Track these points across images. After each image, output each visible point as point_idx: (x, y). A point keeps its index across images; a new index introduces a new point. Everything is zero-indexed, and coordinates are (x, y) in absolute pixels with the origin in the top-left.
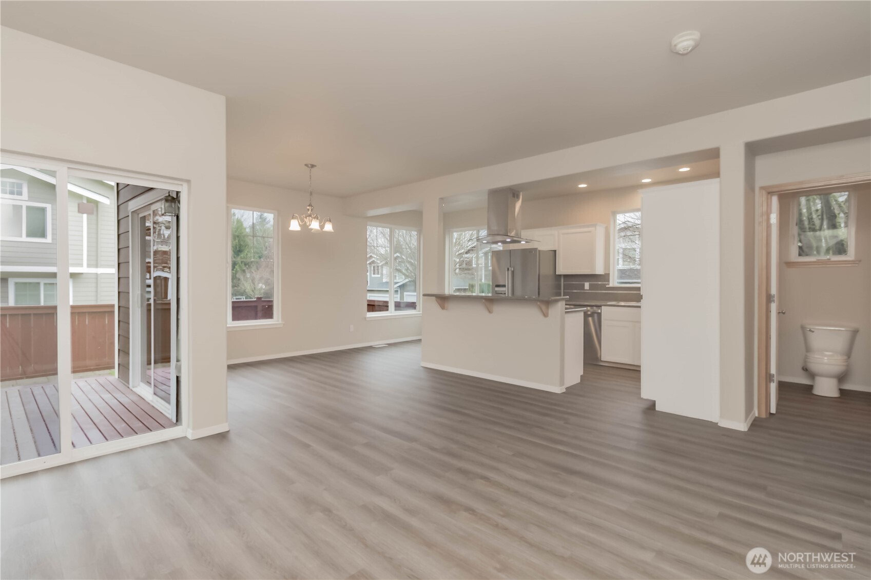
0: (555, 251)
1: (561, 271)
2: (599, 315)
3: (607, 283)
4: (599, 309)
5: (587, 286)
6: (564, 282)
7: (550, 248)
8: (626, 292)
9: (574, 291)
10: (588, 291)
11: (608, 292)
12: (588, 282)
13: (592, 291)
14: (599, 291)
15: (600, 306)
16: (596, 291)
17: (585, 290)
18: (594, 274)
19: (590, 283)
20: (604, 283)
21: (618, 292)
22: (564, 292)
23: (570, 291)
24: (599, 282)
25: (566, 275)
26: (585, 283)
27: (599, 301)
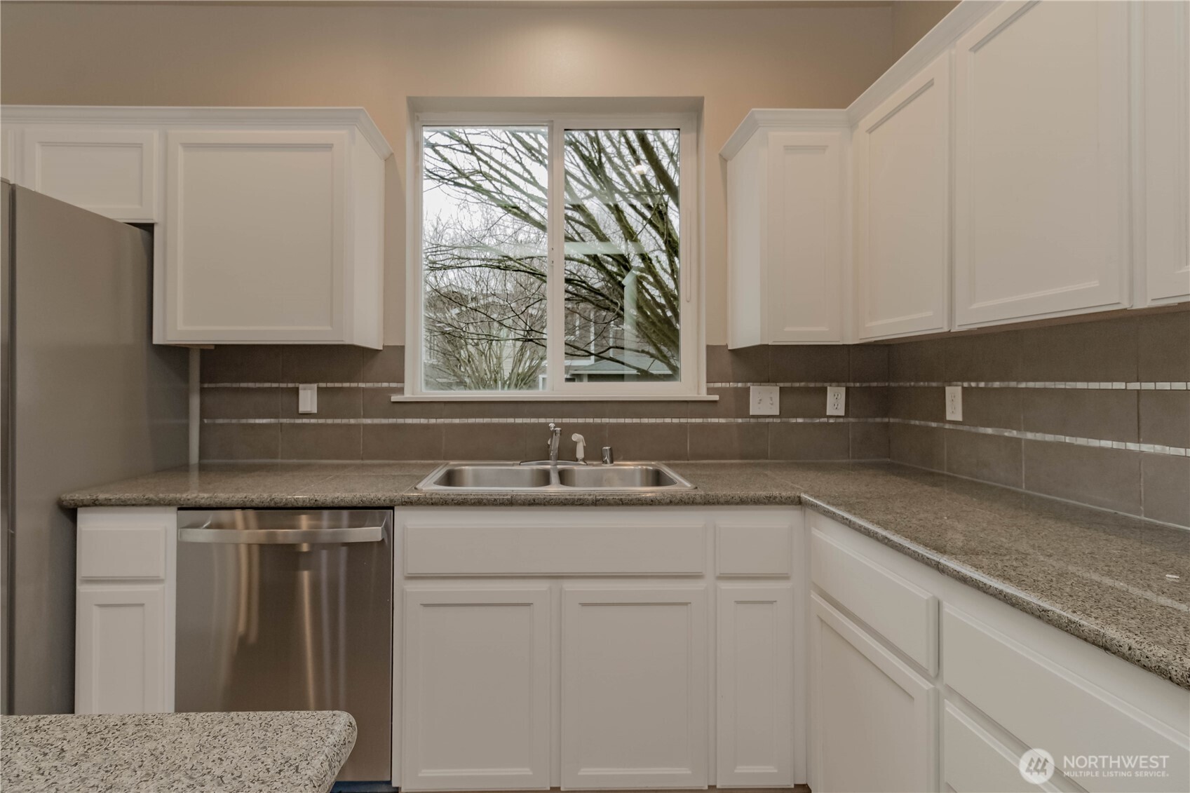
0: (148, 228)
3: (393, 385)
4: (377, 522)
5: (308, 399)
6: (202, 381)
7: (123, 210)
8: (471, 421)
9: (252, 421)
10: (313, 421)
11: (401, 421)
12: (310, 382)
13: (330, 421)
14: (360, 418)
15: (392, 508)
16: (352, 421)
17: (298, 418)
18: (347, 342)
19: (323, 385)
20: (379, 385)
21: (440, 421)
22: (203, 427)
23: (234, 421)
24: (363, 382)
25: (213, 348)
26: (301, 386)
27: (362, 459)
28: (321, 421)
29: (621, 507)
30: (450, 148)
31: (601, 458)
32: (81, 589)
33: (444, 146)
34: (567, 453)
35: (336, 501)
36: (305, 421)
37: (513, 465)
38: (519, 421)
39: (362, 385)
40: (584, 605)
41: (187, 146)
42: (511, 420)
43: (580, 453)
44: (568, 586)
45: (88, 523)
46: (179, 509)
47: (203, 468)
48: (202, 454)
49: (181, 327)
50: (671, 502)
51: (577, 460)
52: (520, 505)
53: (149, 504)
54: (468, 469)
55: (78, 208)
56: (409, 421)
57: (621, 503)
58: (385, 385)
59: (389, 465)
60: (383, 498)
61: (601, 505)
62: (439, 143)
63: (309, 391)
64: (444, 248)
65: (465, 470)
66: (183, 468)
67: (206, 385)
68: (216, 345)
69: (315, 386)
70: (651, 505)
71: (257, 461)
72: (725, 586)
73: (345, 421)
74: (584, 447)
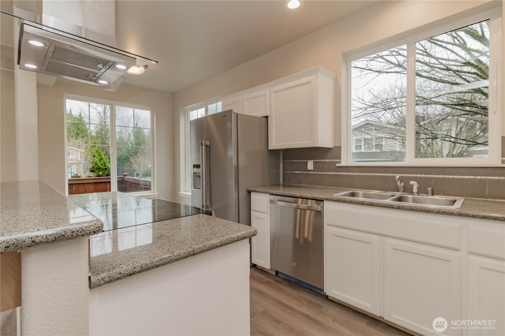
0: (267, 117)
1: (274, 145)
2: (319, 214)
3: (337, 160)
4: (319, 205)
5: (310, 165)
6: (283, 160)
7: (260, 113)
8: (367, 174)
9: (295, 172)
10: (312, 172)
11: (340, 173)
12: (311, 160)
13: (317, 173)
14: (326, 172)
15: (323, 201)
16: (324, 173)
17: (308, 171)
18: (316, 146)
19: (315, 161)
20: (332, 160)
21: (354, 174)
22: (283, 174)
23: (291, 172)
24: (327, 159)
25: (285, 150)
26: (308, 161)
27: (327, 186)
28: (314, 173)
29: (411, 211)
30: (389, 55)
31: (426, 193)
32: (252, 212)
33: (387, 55)
34: (408, 189)
35: (306, 196)
36: (310, 172)
37: (381, 192)
38: (387, 175)
39: (327, 160)
40: (394, 249)
41: (275, 92)
42: (384, 174)
43: (415, 190)
44: (388, 240)
45: (254, 196)
46: (270, 194)
47: (284, 185)
48: (284, 182)
49: (274, 144)
50: (438, 212)
51: (413, 193)
52: (366, 205)
53: (264, 192)
54: (361, 192)
55: (249, 116)
56: (342, 173)
57: (411, 209)
58: (334, 160)
59: (334, 189)
60: (319, 197)
61: (401, 209)
62: (384, 55)
63: (310, 163)
64: (390, 100)
65: (359, 192)
66: (278, 185)
67: (284, 161)
68: (286, 149)
69: (312, 161)
70: (427, 212)
71: (296, 185)
72: (472, 257)
73: (322, 173)
74: (417, 187)
